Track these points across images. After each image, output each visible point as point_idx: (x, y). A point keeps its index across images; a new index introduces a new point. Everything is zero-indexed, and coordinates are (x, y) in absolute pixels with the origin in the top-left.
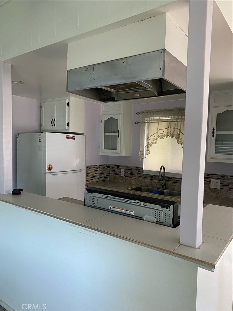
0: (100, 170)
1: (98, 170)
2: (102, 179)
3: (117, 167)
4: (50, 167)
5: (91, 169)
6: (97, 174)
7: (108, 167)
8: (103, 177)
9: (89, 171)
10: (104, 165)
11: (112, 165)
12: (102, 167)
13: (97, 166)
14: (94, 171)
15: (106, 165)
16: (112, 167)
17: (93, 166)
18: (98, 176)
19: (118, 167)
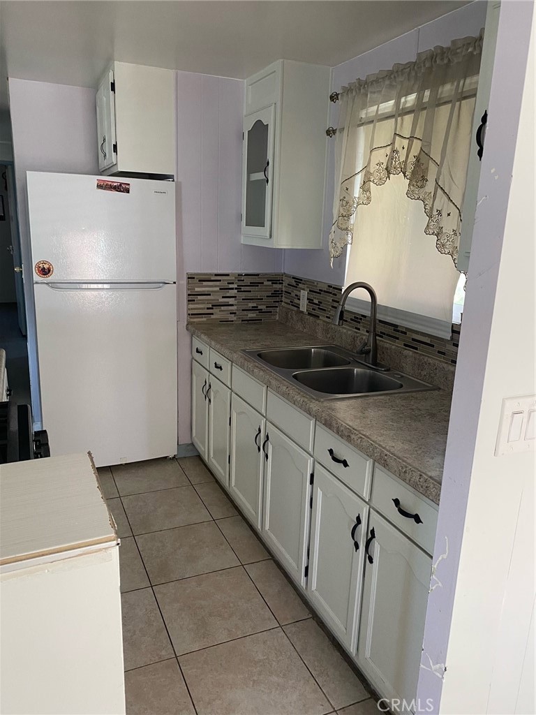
0: (243, 289)
1: (232, 289)
2: (251, 315)
3: (294, 284)
4: (46, 266)
5: (205, 283)
6: (231, 301)
7: (274, 282)
8: (254, 309)
9: (197, 289)
10: (258, 275)
11: (287, 276)
12: (248, 280)
13: (228, 275)
14: (218, 289)
15: (266, 274)
16: (286, 281)
17: (211, 274)
18: (232, 305)
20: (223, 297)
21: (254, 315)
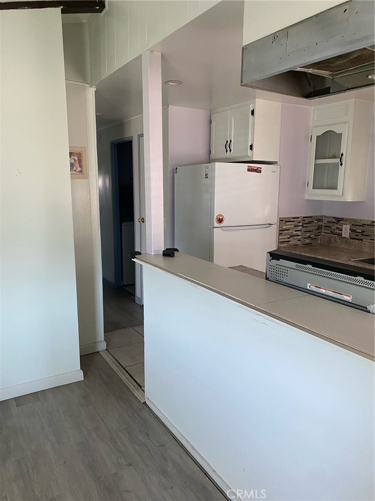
0: (305, 225)
1: (300, 226)
2: (308, 241)
3: (336, 221)
4: (221, 217)
5: (288, 223)
6: (299, 233)
7: (319, 220)
8: (309, 237)
9: (284, 227)
10: (312, 217)
11: (326, 217)
12: (307, 220)
13: (298, 218)
14: (293, 226)
15: (315, 216)
16: (326, 220)
17: (291, 218)
18: (299, 235)
19: (339, 220)
20: (296, 231)
21: (309, 241)
